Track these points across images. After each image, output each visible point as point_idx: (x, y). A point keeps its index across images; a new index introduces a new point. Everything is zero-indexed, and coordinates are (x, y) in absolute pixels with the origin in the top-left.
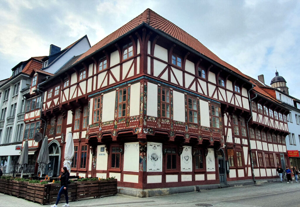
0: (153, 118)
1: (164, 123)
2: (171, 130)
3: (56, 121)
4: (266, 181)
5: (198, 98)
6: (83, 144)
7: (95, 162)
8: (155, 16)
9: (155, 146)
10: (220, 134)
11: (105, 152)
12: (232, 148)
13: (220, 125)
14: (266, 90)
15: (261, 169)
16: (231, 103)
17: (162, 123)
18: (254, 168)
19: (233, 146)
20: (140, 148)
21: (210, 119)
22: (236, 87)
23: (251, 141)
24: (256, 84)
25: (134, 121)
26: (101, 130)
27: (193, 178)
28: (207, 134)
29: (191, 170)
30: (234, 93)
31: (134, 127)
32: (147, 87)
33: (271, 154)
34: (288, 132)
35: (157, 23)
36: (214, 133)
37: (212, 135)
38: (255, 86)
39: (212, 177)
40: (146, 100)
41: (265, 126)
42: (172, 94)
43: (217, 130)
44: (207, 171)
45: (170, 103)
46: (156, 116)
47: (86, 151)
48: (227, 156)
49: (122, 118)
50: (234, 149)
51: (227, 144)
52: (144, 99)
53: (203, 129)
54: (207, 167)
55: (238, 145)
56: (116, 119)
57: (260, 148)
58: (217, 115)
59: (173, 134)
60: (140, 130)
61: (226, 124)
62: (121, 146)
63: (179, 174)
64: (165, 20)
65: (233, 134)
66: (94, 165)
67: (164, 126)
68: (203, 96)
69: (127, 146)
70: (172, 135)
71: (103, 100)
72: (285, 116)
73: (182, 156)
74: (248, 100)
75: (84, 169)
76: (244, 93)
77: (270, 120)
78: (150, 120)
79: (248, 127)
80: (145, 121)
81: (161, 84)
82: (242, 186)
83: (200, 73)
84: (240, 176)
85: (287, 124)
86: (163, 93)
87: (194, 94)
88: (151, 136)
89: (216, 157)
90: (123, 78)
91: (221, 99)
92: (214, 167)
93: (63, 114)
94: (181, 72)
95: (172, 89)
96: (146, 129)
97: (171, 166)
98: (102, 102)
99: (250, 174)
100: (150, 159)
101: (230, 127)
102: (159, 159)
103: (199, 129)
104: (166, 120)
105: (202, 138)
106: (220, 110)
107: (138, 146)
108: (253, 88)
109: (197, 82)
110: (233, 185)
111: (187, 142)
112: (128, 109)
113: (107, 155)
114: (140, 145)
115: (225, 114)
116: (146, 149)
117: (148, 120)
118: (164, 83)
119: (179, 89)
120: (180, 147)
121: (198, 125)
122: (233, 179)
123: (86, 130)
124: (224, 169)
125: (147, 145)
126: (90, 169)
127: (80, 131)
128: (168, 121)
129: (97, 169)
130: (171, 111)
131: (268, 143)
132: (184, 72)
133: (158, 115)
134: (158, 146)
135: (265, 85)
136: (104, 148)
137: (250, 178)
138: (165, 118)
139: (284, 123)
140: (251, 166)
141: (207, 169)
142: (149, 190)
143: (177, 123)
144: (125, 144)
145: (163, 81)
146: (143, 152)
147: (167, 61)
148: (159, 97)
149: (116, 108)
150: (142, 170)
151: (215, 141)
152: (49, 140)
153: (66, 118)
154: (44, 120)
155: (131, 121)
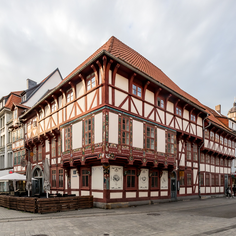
0: (114, 145)
1: (124, 149)
2: (130, 155)
3: (37, 149)
4: (209, 196)
5: (156, 127)
6: (59, 168)
7: (70, 183)
8: (119, 44)
9: (116, 169)
10: (174, 159)
11: (77, 175)
12: (183, 170)
13: (174, 151)
14: (221, 119)
15: (206, 187)
16: (186, 131)
17: (122, 149)
18: (201, 186)
19: (184, 169)
20: (104, 171)
21: (166, 146)
22: (192, 116)
23: (201, 165)
24: (212, 113)
25: (98, 147)
26: (72, 156)
27: (149, 194)
28: (163, 159)
29: (147, 189)
30: (190, 122)
31: (98, 153)
32: (108, 117)
33: (217, 175)
34: (235, 156)
35: (120, 51)
36: (168, 158)
37: (166, 160)
38: (209, 115)
39: (164, 194)
40: (108, 129)
41: (214, 152)
42: (132, 123)
43: (172, 155)
44: (161, 189)
45: (130, 131)
46: (117, 143)
47: (62, 174)
48: (179, 177)
49: (88, 145)
50: (185, 171)
51: (179, 167)
52: (106, 128)
53: (159, 155)
54: (161, 186)
55: (189, 168)
56: (83, 147)
57: (208, 170)
58: (172, 142)
59: (132, 158)
60: (103, 155)
61: (180, 150)
62: (89, 169)
63: (137, 191)
64: (129, 49)
65: (186, 159)
66: (69, 185)
67: (124, 152)
68: (160, 125)
69: (94, 169)
70: (131, 160)
71: (72, 130)
72: (234, 143)
73: (140, 177)
74: (202, 128)
75: (62, 188)
76: (200, 121)
77: (220, 146)
78: (112, 147)
79: (200, 152)
80: (107, 148)
81: (122, 113)
82: (189, 200)
83: (159, 103)
84: (188, 193)
85: (234, 149)
86: (124, 122)
87: (152, 123)
88: (112, 160)
89: (169, 178)
90: (88, 109)
91: (177, 127)
92: (167, 185)
93: (41, 143)
94: (141, 102)
95: (131, 118)
96: (108, 155)
97: (130, 185)
98: (72, 132)
99: (197, 191)
100: (112, 179)
101: (183, 153)
102: (120, 179)
103: (155, 155)
104: (126, 147)
105: (158, 163)
106: (175, 138)
107: (103, 169)
108: (208, 117)
109: (156, 111)
110: (181, 200)
111: (144, 166)
112: (93, 137)
113: (78, 177)
114: (103, 168)
115: (180, 142)
116: (109, 171)
117: (110, 147)
118: (125, 113)
119: (138, 118)
120: (139, 170)
121: (155, 151)
122: (182, 195)
123: (60, 157)
124: (176, 188)
125: (109, 168)
126: (66, 188)
127: (57, 157)
128: (128, 148)
129: (72, 188)
130: (130, 138)
131: (216, 166)
132: (144, 102)
133: (119, 143)
134: (119, 169)
135: (221, 115)
136: (76, 171)
137: (196, 194)
138: (125, 145)
139: (232, 149)
140: (198, 185)
141: (161, 187)
142: (112, 203)
143: (135, 149)
144: (92, 167)
145: (123, 111)
146: (106, 174)
147: (127, 91)
148: (119, 126)
149: (83, 137)
150: (106, 188)
151: (169, 165)
152: (33, 165)
153: (44, 147)
154: (28, 149)
155: (95, 148)
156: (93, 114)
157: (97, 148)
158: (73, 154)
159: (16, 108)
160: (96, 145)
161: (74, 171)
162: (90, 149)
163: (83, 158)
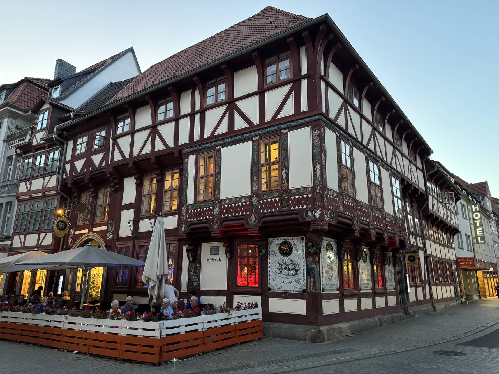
0: (334, 192)
2: (355, 217)
3: (95, 197)
4: (443, 306)
5: (379, 164)
7: (198, 275)
10: (403, 228)
11: (222, 256)
15: (437, 287)
16: (408, 177)
17: (345, 202)
18: (432, 285)
23: (426, 242)
25: (301, 196)
26: (220, 214)
27: (374, 303)
30: (410, 161)
31: (301, 207)
32: (324, 136)
36: (398, 226)
37: (396, 229)
40: (325, 160)
41: (439, 218)
42: (352, 153)
43: (400, 221)
44: (387, 290)
45: (351, 168)
48: (405, 265)
49: (269, 192)
52: (322, 156)
53: (387, 218)
56: (255, 194)
57: (434, 253)
59: (357, 223)
60: (317, 213)
63: (359, 296)
65: (408, 229)
66: (194, 281)
67: (347, 208)
68: (382, 161)
70: (357, 226)
74: (422, 174)
76: (419, 162)
77: (443, 208)
78: (331, 197)
79: (422, 218)
80: (325, 198)
81: (340, 132)
84: (419, 298)
85: (457, 216)
87: (374, 156)
88: (333, 225)
89: (395, 266)
90: (268, 119)
91: (399, 168)
94: (358, 116)
95: (351, 144)
96: (327, 212)
99: (428, 295)
103: (383, 218)
104: (348, 198)
109: (375, 137)
111: (373, 240)
112: (284, 175)
113: (225, 260)
118: (343, 133)
119: (359, 144)
120: (360, 249)
121: (382, 211)
122: (413, 304)
123: (177, 214)
125: (322, 243)
126: (184, 289)
128: (351, 201)
129: (203, 288)
130: (353, 182)
131: (440, 245)
132: (361, 116)
133: (339, 189)
136: (219, 247)
137: (428, 301)
138: (347, 195)
139: (454, 214)
140: (428, 281)
141: (387, 287)
143: (360, 205)
144: (270, 239)
146: (314, 256)
148: (338, 156)
149: (255, 173)
150: (315, 289)
152: (76, 233)
153: (119, 193)
154: (66, 196)
155: (292, 198)
156: (283, 129)
157: (297, 197)
158: (220, 208)
159: (46, 106)
160: (293, 191)
161: (212, 249)
162: (277, 199)
163: (253, 218)
